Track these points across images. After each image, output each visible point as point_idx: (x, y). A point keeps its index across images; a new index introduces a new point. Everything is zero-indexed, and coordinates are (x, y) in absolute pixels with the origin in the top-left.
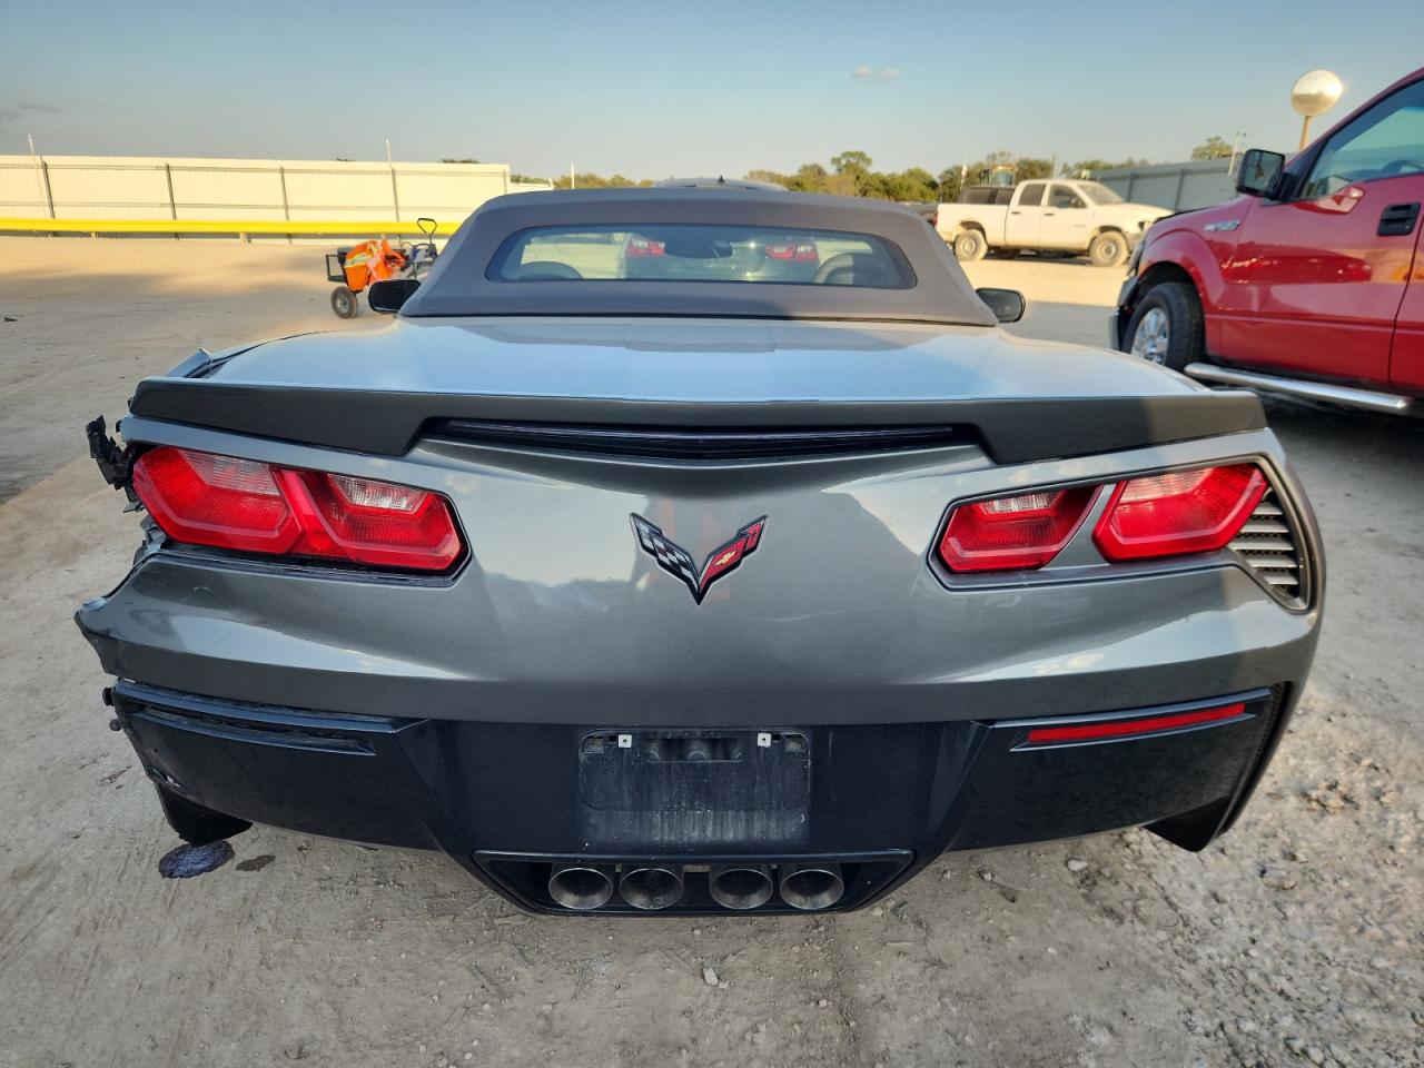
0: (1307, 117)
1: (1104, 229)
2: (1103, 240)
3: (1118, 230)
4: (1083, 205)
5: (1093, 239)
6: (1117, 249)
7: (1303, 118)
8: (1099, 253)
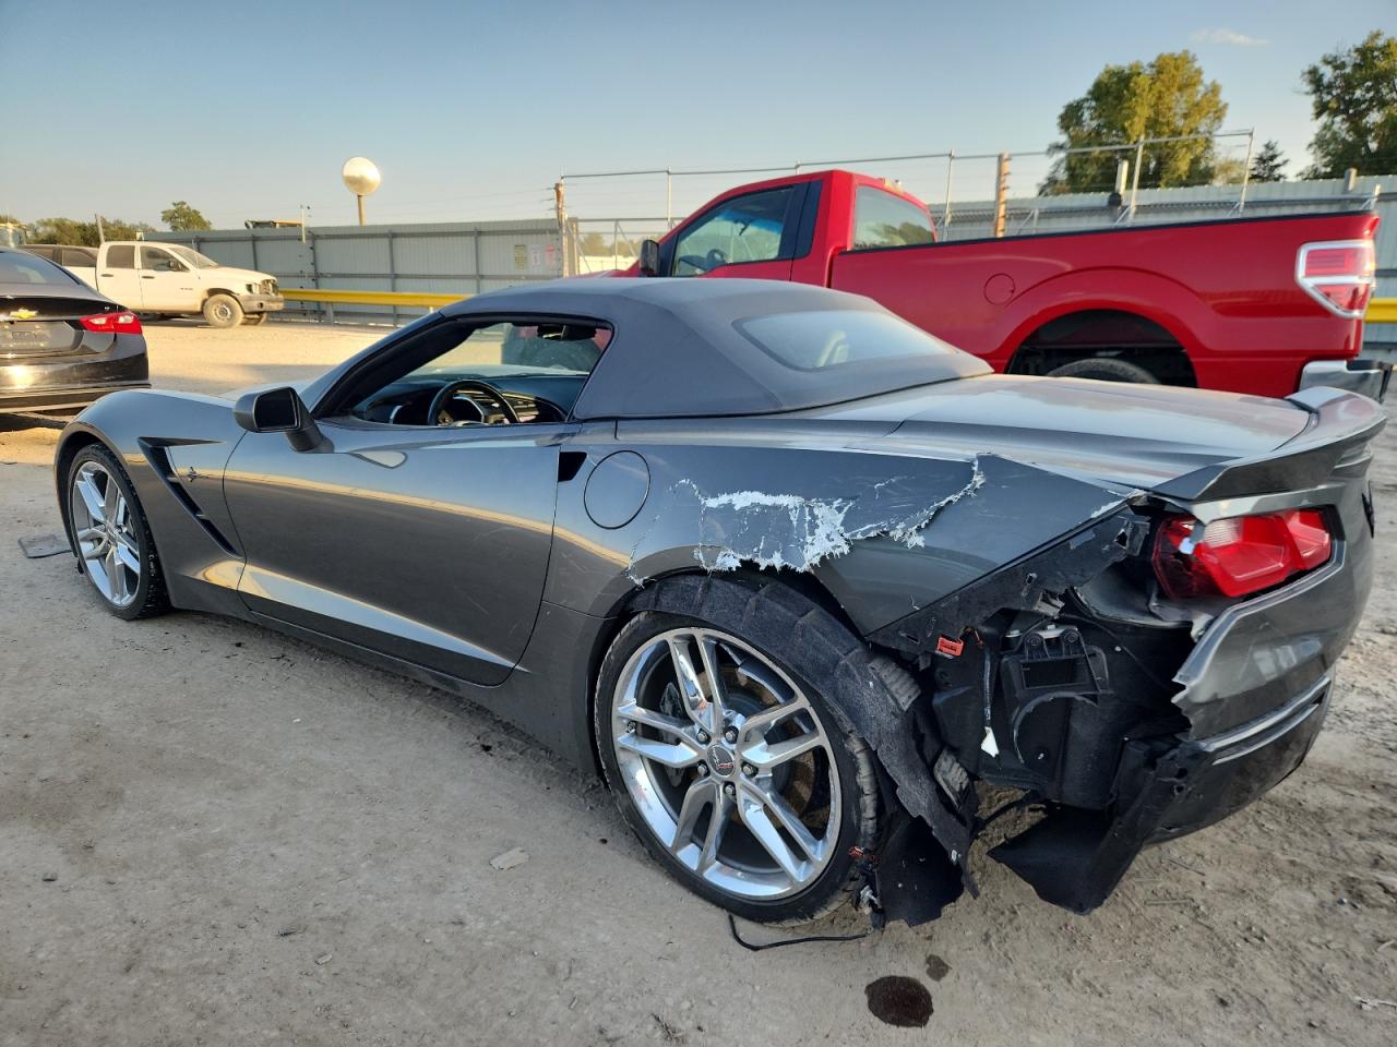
0: (359, 196)
1: (213, 292)
2: (214, 303)
3: (228, 292)
4: (184, 268)
5: (204, 302)
6: (231, 311)
7: (356, 197)
8: (213, 313)
